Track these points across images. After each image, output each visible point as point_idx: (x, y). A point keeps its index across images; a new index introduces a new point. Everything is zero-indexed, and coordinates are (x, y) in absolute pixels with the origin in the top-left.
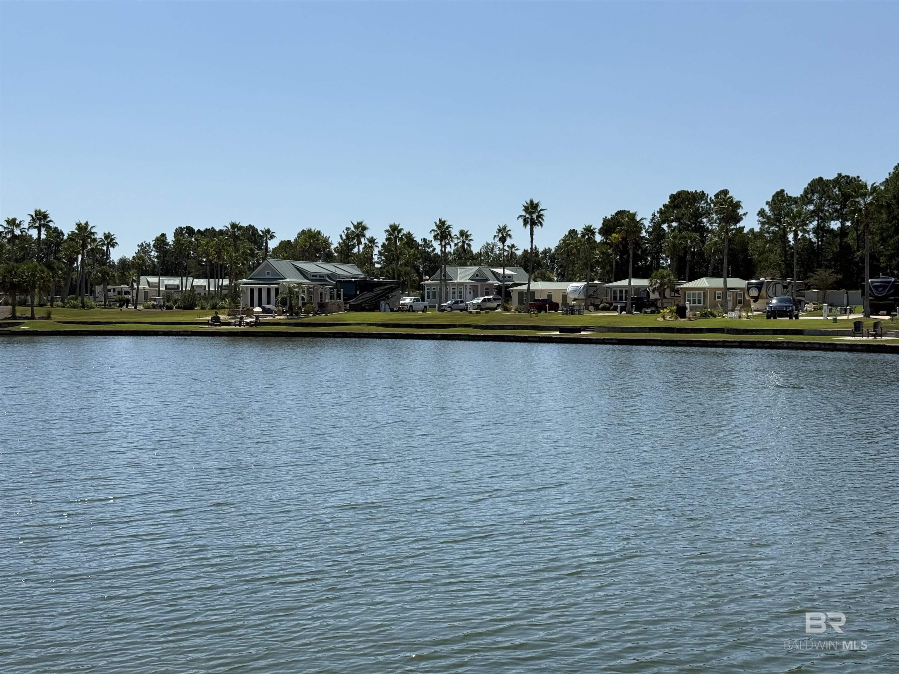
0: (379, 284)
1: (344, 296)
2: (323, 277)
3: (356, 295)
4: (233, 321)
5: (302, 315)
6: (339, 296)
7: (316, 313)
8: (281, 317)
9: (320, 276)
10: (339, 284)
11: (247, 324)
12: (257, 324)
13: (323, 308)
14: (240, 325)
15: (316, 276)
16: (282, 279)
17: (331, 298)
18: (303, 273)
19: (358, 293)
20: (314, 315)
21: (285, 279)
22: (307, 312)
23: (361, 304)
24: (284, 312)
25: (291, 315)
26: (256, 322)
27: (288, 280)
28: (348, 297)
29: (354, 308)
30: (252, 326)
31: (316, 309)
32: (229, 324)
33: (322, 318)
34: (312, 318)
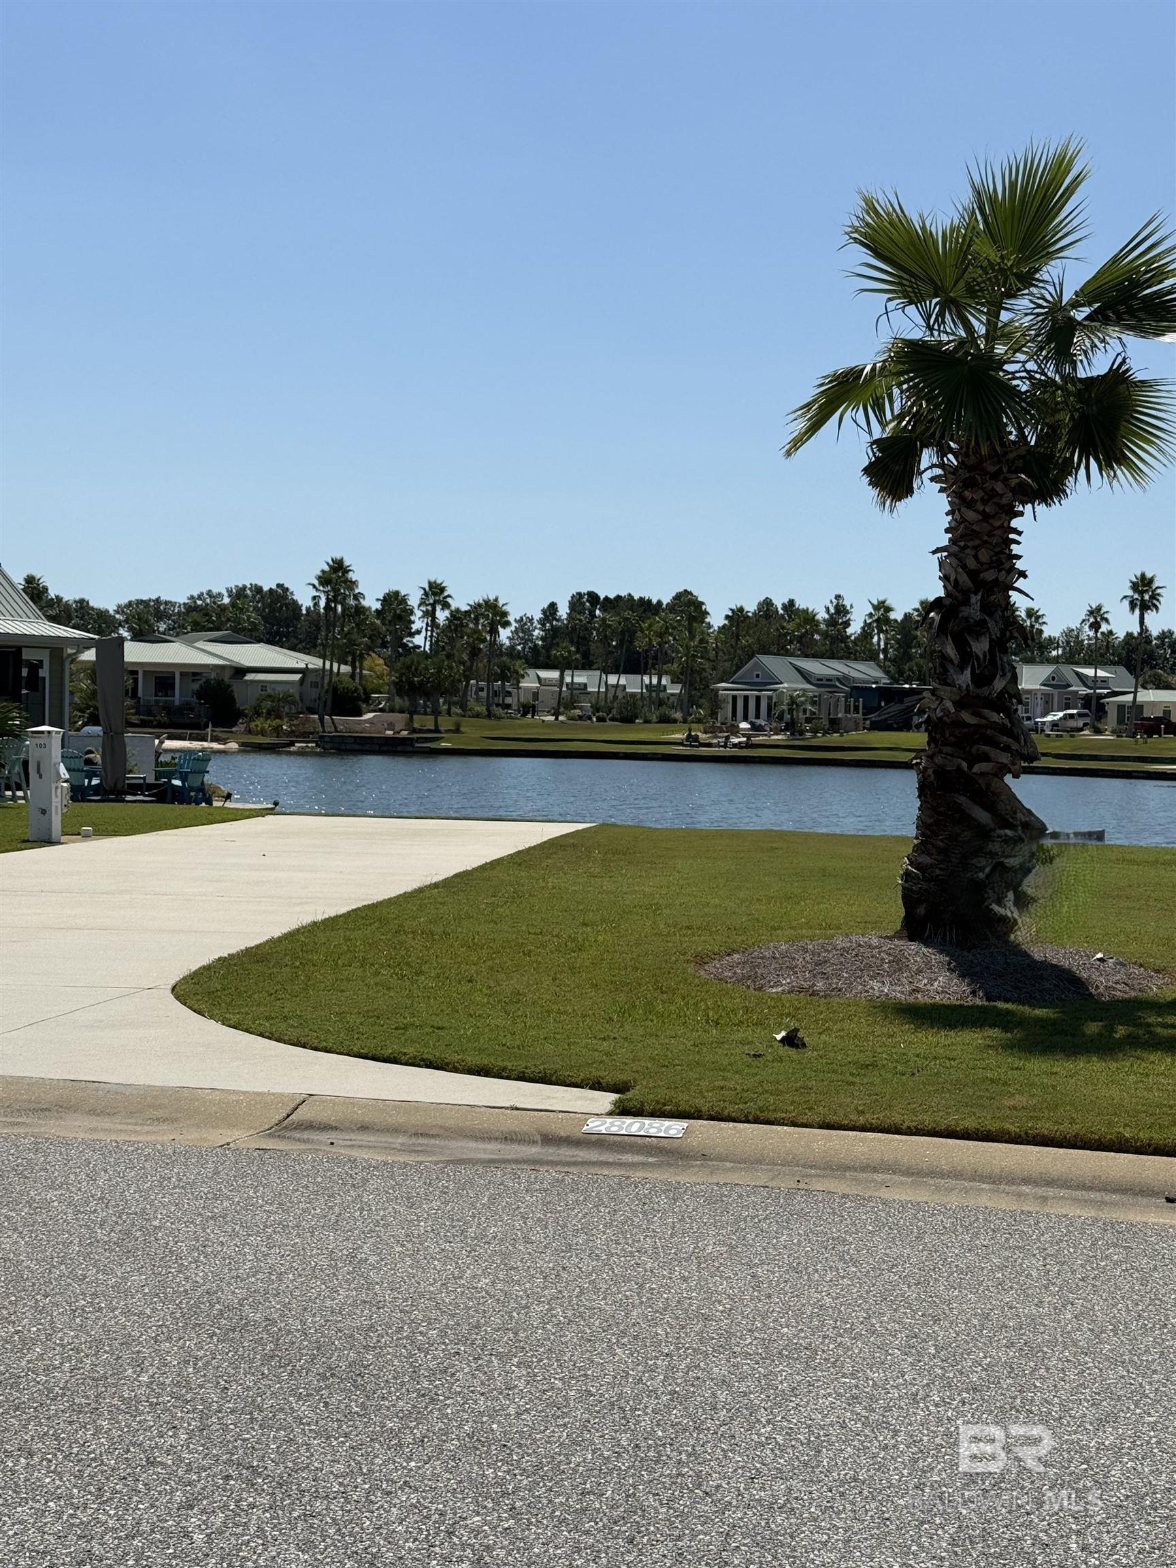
0: (912, 692)
1: (863, 708)
2: (831, 680)
3: (880, 707)
4: (715, 741)
5: (808, 735)
6: (856, 709)
7: (826, 733)
8: (779, 737)
9: (828, 680)
10: (854, 692)
11: (735, 746)
12: (748, 745)
13: (835, 725)
14: (725, 746)
15: (821, 680)
16: (777, 683)
17: (847, 711)
18: (805, 675)
19: (883, 704)
20: (824, 735)
21: (782, 683)
22: (815, 731)
23: (886, 719)
24: (782, 730)
25: (792, 734)
26: (747, 743)
27: (786, 685)
28: (868, 710)
29: (875, 726)
30: (742, 748)
31: (826, 727)
32: (709, 745)
33: (835, 738)
34: (821, 739)
